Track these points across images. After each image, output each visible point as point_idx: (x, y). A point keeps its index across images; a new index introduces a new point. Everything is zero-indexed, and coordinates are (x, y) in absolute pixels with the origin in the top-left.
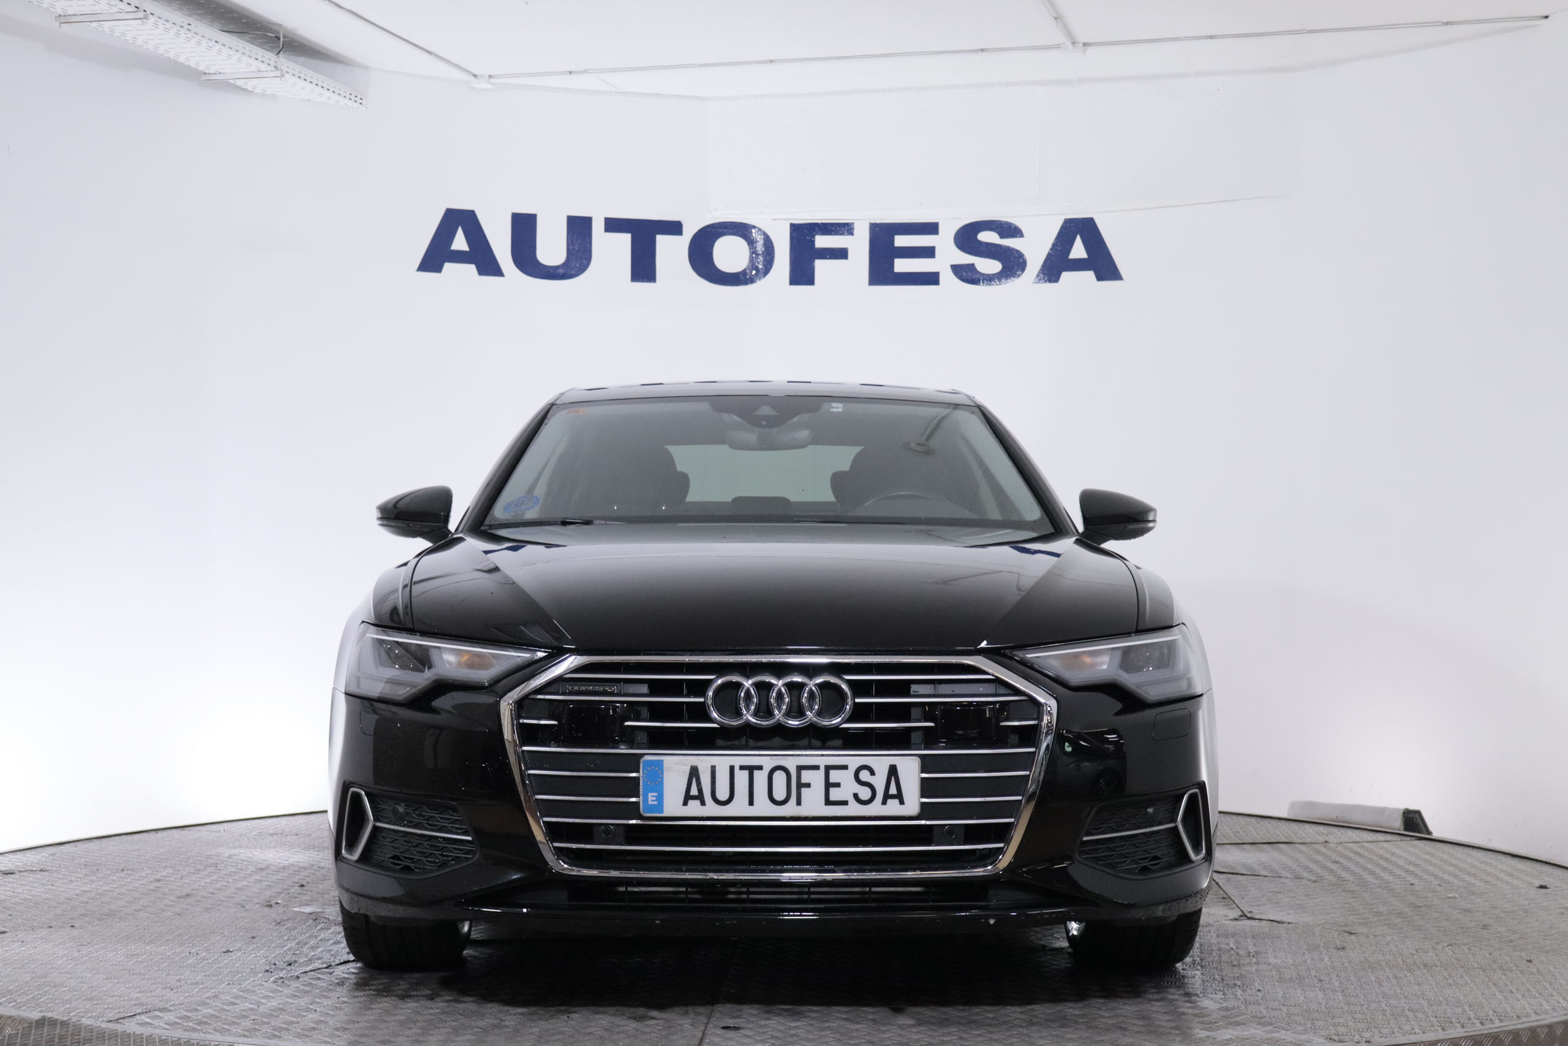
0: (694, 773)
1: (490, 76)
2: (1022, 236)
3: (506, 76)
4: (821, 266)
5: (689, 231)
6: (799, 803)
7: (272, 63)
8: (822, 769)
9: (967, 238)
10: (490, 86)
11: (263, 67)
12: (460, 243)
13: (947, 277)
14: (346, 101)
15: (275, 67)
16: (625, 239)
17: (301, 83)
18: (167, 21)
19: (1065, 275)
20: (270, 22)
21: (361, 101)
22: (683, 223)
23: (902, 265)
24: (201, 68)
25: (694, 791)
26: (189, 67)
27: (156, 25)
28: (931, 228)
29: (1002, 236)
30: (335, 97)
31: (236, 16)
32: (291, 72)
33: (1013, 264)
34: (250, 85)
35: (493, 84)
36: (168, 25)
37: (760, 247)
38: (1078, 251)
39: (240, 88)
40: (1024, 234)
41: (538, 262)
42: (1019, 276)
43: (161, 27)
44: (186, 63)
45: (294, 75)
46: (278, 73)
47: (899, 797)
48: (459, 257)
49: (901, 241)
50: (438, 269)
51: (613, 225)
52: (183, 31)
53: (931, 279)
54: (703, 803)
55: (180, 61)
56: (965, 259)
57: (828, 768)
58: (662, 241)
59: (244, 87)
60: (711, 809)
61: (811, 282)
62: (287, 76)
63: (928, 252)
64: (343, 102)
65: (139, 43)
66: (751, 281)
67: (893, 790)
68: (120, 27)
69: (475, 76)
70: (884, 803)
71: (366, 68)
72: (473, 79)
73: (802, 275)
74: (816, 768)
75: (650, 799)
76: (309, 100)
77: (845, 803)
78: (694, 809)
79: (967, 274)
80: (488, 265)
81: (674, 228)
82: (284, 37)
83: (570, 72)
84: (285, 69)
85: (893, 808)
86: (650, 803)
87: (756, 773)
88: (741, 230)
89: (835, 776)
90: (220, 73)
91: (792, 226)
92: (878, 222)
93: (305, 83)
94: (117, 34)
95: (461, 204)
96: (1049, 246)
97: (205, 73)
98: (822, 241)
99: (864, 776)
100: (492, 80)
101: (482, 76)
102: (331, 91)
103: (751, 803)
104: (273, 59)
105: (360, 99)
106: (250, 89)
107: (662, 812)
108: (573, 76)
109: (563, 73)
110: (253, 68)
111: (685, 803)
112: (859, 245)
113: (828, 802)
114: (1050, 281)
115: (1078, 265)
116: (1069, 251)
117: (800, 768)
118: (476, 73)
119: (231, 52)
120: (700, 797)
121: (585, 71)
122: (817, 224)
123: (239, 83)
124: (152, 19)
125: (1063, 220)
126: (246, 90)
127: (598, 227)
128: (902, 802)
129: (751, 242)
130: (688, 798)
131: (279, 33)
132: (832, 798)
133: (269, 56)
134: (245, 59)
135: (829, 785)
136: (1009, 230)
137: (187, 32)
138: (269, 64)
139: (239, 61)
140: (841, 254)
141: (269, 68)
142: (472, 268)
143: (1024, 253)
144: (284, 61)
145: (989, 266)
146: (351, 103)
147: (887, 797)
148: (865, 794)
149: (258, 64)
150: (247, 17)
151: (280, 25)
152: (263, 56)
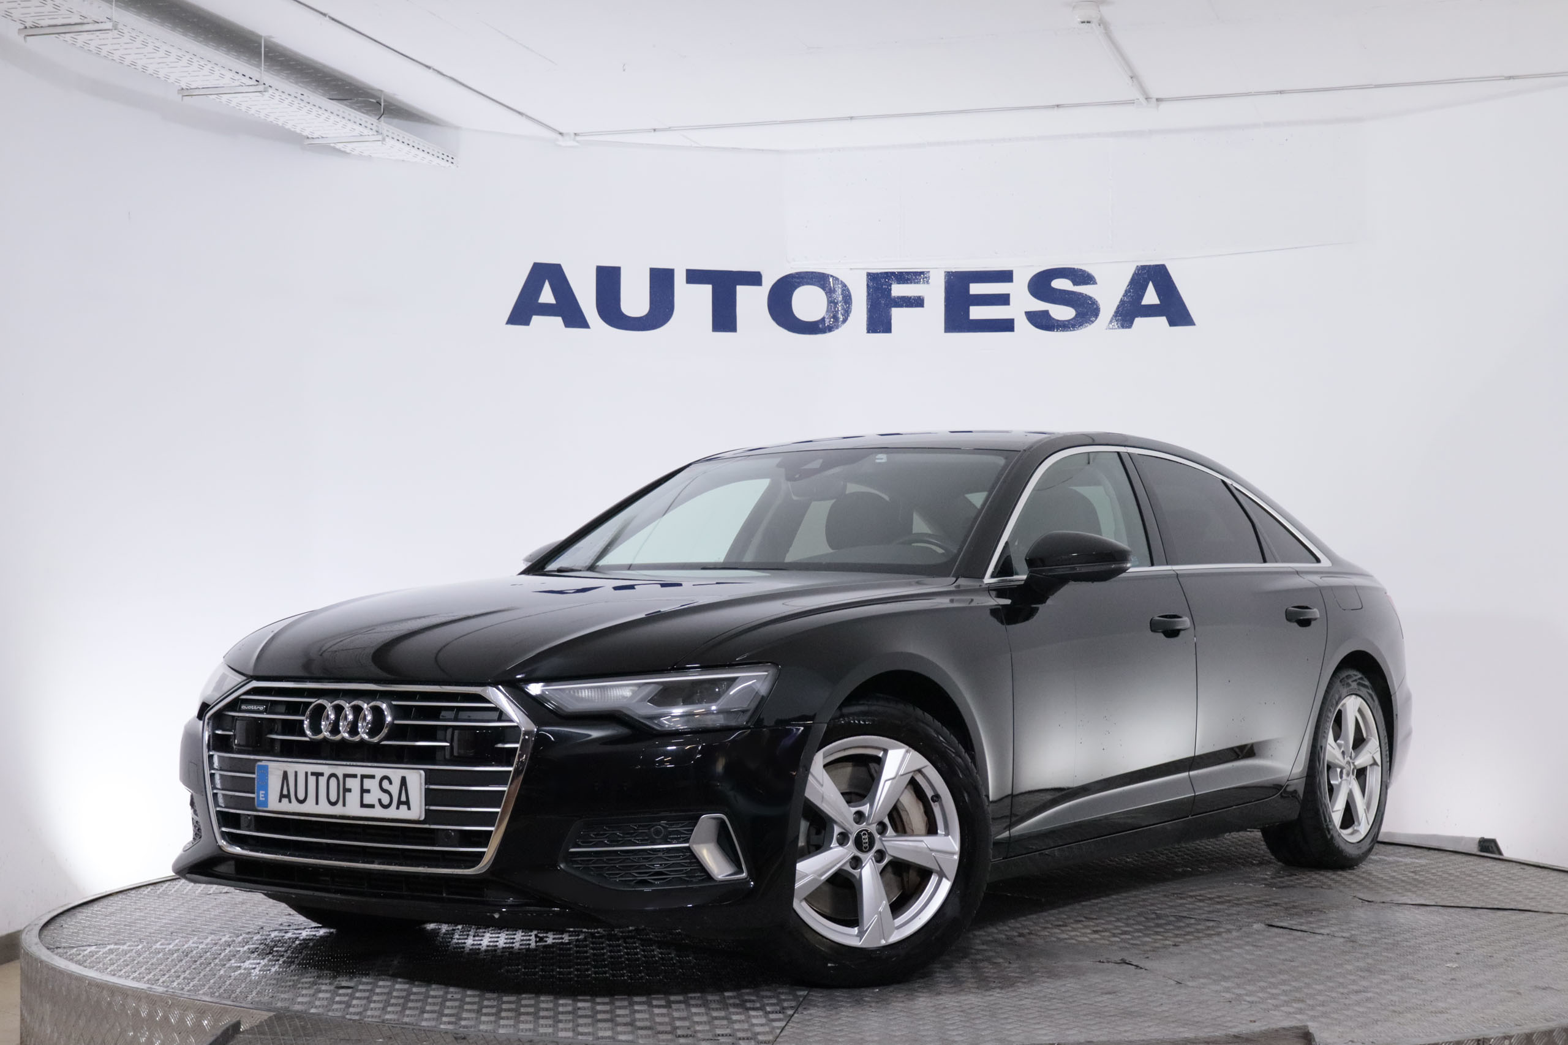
0: (285, 776)
1: (575, 134)
2: (1095, 283)
3: (591, 134)
4: (898, 314)
5: (768, 282)
6: (344, 805)
7: (374, 127)
8: (359, 777)
9: (1041, 286)
10: (576, 144)
11: (366, 132)
12: (547, 296)
13: (1022, 324)
14: (439, 161)
15: (377, 132)
16: (706, 290)
17: (399, 145)
18: (283, 92)
19: (1139, 321)
20: (372, 89)
21: (452, 161)
22: (762, 273)
23: (977, 313)
24: (304, 134)
25: (285, 792)
26: (295, 133)
27: (272, 97)
28: (1006, 276)
29: (1075, 283)
30: (429, 157)
31: (340, 83)
32: (391, 135)
33: (1087, 310)
34: (348, 148)
35: (578, 142)
36: (284, 96)
37: (838, 296)
38: (1151, 297)
39: (339, 151)
40: (1097, 281)
41: (623, 314)
42: (1093, 322)
43: (277, 98)
44: (293, 130)
45: (393, 138)
46: (380, 137)
47: (407, 803)
48: (547, 310)
49: (976, 289)
50: (527, 322)
51: (695, 277)
52: (296, 101)
53: (1006, 325)
54: (290, 802)
55: (287, 127)
56: (1039, 306)
57: (363, 777)
58: (743, 292)
59: (343, 149)
60: (295, 807)
61: (888, 329)
62: (387, 139)
63: (1003, 300)
64: (436, 161)
65: (252, 111)
66: (830, 329)
67: (403, 798)
68: (236, 99)
69: (561, 134)
70: (398, 808)
71: (457, 128)
72: (559, 137)
73: (879, 323)
74: (355, 776)
75: (261, 795)
76: (403, 161)
77: (372, 806)
78: (285, 806)
79: (1040, 321)
80: (574, 318)
81: (754, 278)
82: (385, 101)
83: (655, 130)
84: (385, 133)
85: (403, 813)
86: (261, 799)
87: (320, 778)
88: (820, 279)
89: (368, 784)
90: (323, 137)
91: (869, 274)
92: (954, 270)
93: (402, 146)
94: (233, 104)
95: (548, 258)
96: (1122, 292)
97: (308, 138)
98: (898, 290)
99: (385, 784)
100: (578, 138)
101: (568, 134)
102: (426, 152)
103: (317, 803)
104: (375, 124)
105: (451, 159)
106: (348, 151)
107: (267, 807)
108: (657, 133)
109: (648, 131)
110: (356, 133)
111: (280, 801)
112: (934, 294)
113: (363, 805)
114: (1123, 327)
115: (1151, 311)
116: (1141, 297)
117: (346, 776)
118: (561, 131)
119: (338, 119)
120: (288, 796)
121: (669, 129)
122: (893, 273)
123: (339, 146)
124: (271, 91)
125: (1135, 267)
126: (344, 152)
127: (680, 279)
128: (409, 808)
129: (829, 292)
130: (282, 796)
131: (380, 98)
132: (365, 802)
133: (370, 120)
134: (350, 125)
135: (363, 791)
136: (1082, 277)
137: (300, 102)
138: (371, 129)
139: (344, 126)
140: (918, 302)
141: (371, 133)
142: (559, 320)
143: (1097, 299)
144: (386, 126)
145: (1062, 313)
146: (443, 163)
147: (400, 803)
148: (386, 800)
149: (361, 129)
150: (350, 84)
151: (382, 91)
152: (366, 122)
